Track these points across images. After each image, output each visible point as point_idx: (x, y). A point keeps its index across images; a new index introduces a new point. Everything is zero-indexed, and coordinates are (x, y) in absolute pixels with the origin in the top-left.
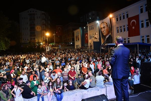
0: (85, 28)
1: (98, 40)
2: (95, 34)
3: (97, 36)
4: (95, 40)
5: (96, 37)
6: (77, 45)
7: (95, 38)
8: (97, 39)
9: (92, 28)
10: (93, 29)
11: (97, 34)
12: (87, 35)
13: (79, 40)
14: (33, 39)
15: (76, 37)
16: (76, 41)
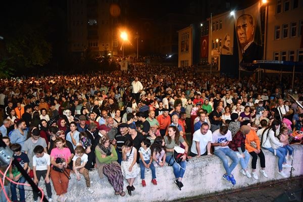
0: (202, 25)
1: (231, 52)
2: (226, 39)
3: (229, 43)
4: (225, 52)
5: (227, 46)
6: (183, 61)
7: (224, 47)
8: (227, 49)
9: (219, 27)
10: (221, 28)
11: (228, 38)
12: (205, 40)
13: (187, 50)
14: (94, 46)
15: (182, 44)
16: (182, 51)
